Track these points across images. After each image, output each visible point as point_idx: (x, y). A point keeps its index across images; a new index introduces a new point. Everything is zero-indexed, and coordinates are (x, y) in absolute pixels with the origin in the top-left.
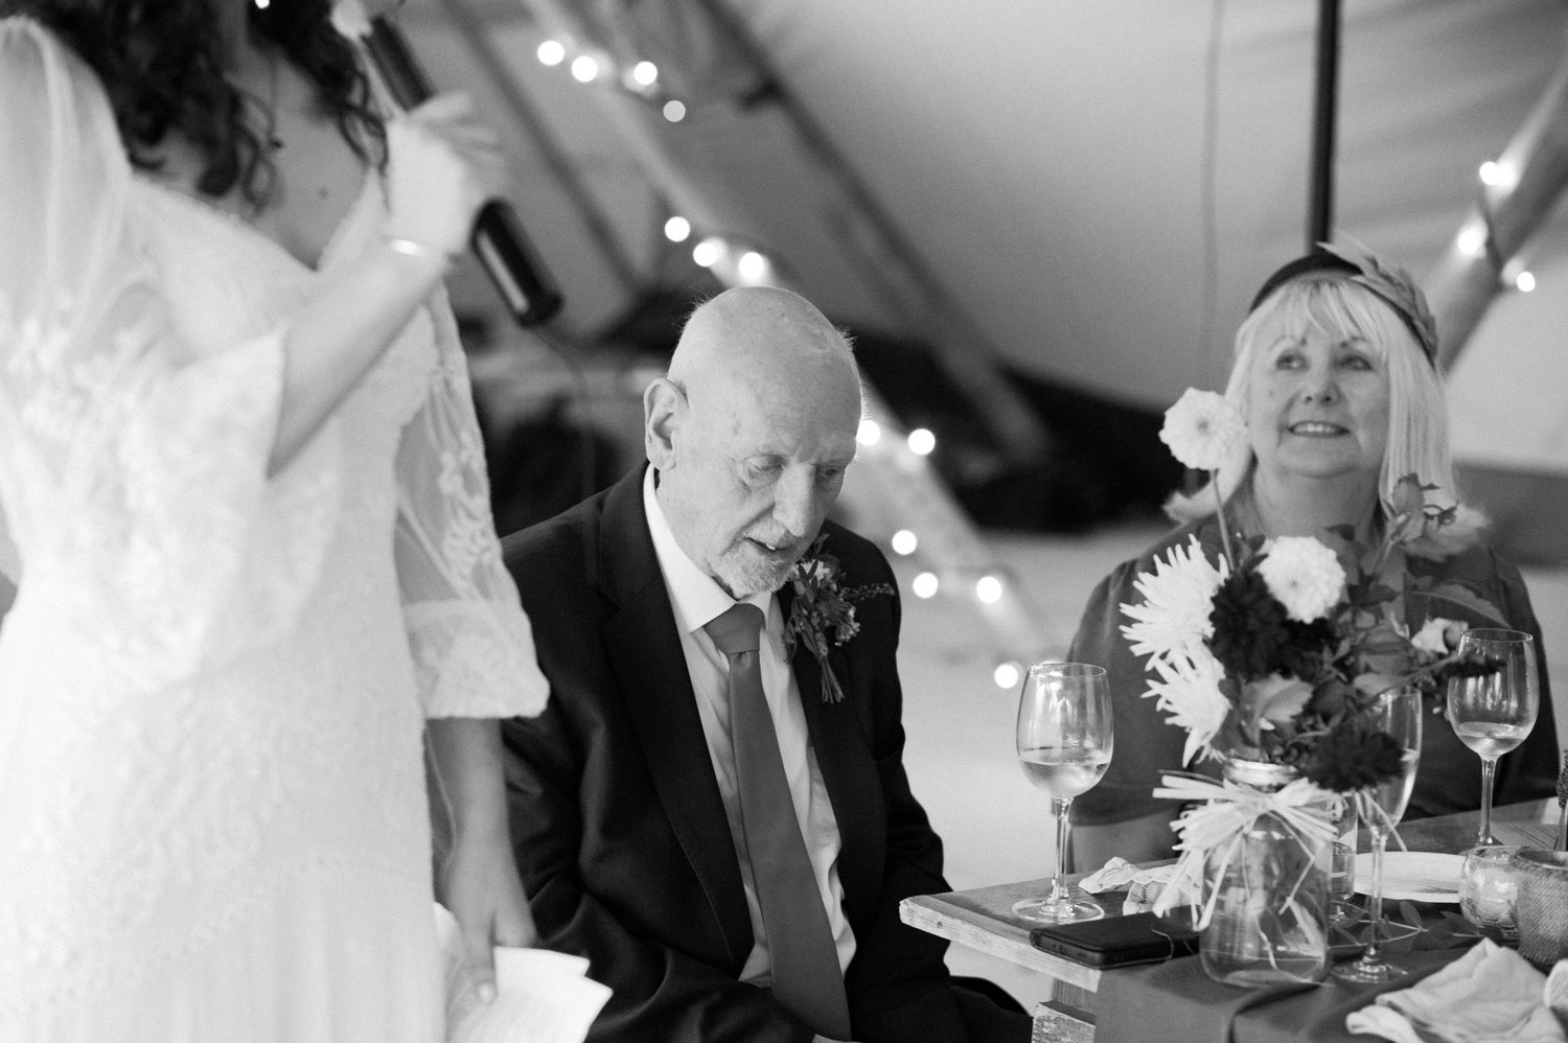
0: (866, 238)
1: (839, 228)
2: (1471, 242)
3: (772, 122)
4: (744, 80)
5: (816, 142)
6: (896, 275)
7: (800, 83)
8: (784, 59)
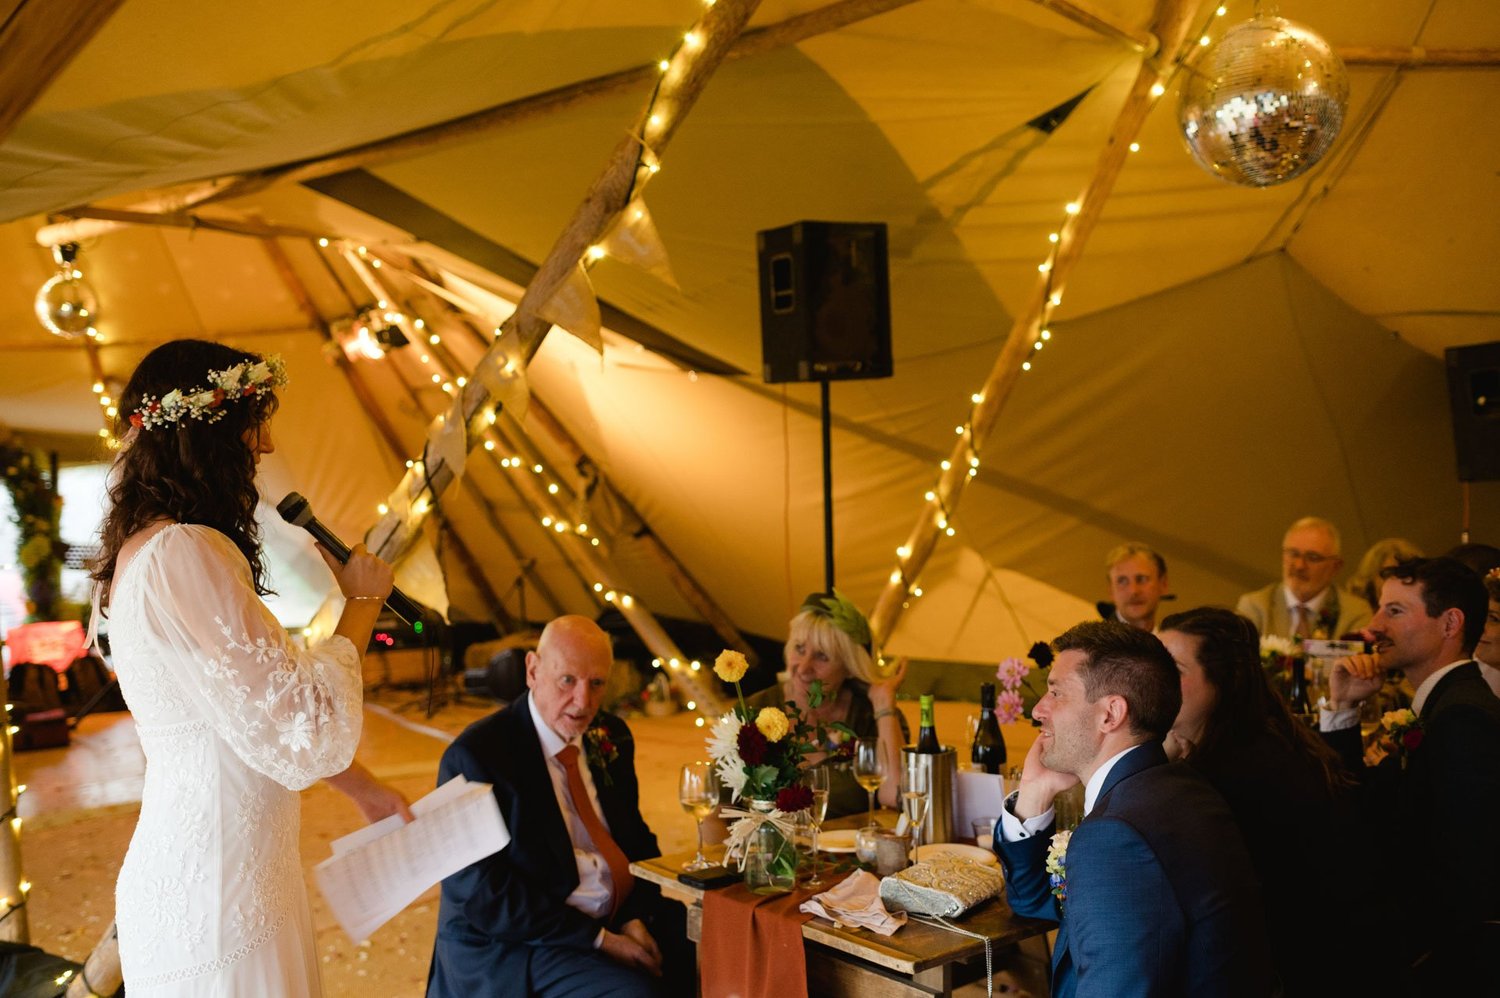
0: (686, 586)
1: (676, 583)
2: (896, 578)
3: (646, 541)
4: (636, 528)
5: (663, 548)
6: (698, 599)
7: (656, 528)
8: (649, 519)
